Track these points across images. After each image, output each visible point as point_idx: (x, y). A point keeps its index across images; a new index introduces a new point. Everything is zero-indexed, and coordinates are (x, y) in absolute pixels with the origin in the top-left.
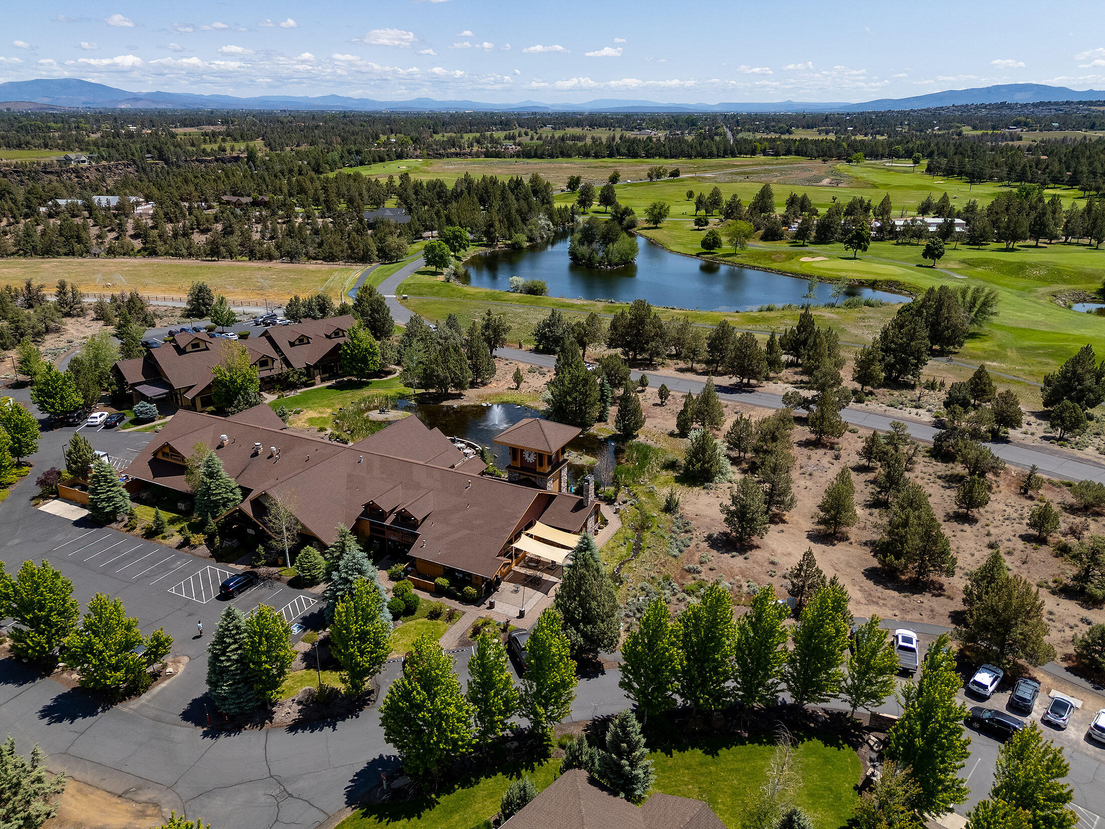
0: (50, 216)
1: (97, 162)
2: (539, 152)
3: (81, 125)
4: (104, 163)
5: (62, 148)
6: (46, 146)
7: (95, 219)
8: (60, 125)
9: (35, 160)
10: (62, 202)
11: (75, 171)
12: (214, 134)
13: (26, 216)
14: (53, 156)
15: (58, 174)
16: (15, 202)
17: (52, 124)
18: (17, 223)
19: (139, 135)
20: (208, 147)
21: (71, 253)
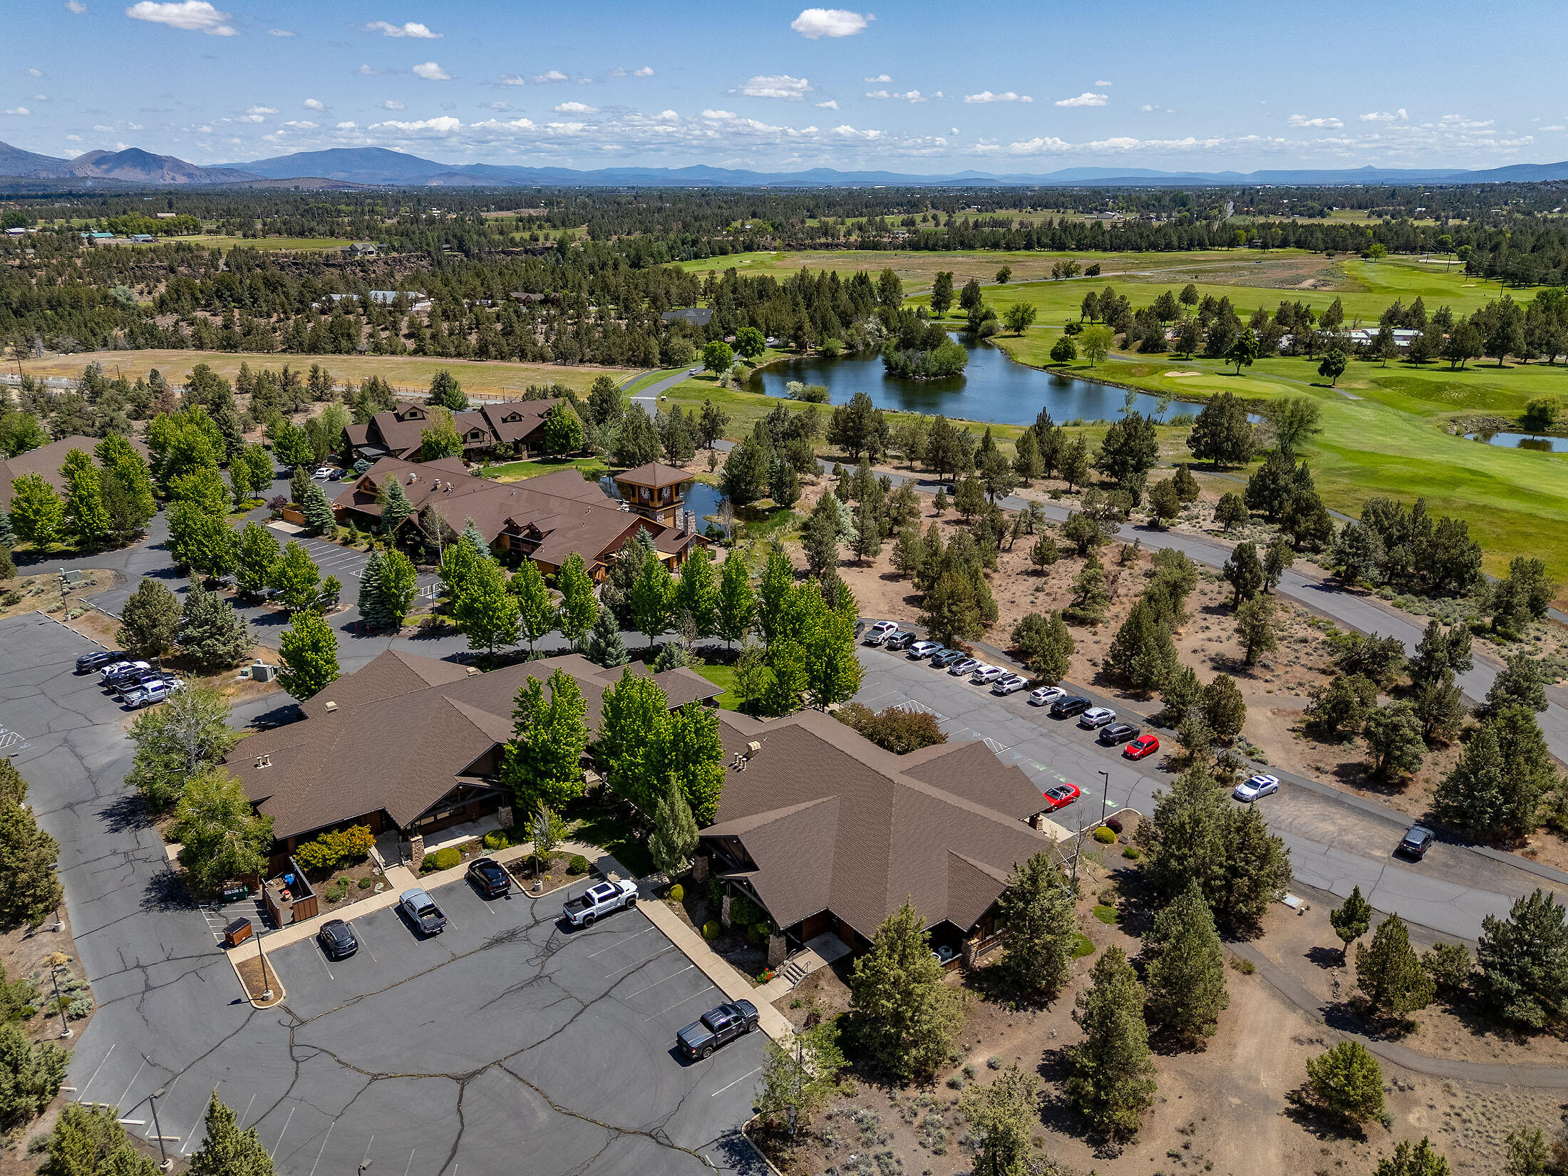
0: (323, 312)
1: (387, 254)
2: (930, 243)
3: (377, 208)
4: (394, 254)
5: (350, 236)
6: (332, 234)
7: (369, 316)
8: (351, 208)
9: (317, 250)
10: (336, 297)
11: (361, 264)
12: (531, 219)
13: (298, 312)
14: (337, 246)
15: (341, 267)
16: (286, 295)
17: (343, 207)
18: (288, 319)
19: (442, 220)
20: (517, 236)
21: (338, 351)
